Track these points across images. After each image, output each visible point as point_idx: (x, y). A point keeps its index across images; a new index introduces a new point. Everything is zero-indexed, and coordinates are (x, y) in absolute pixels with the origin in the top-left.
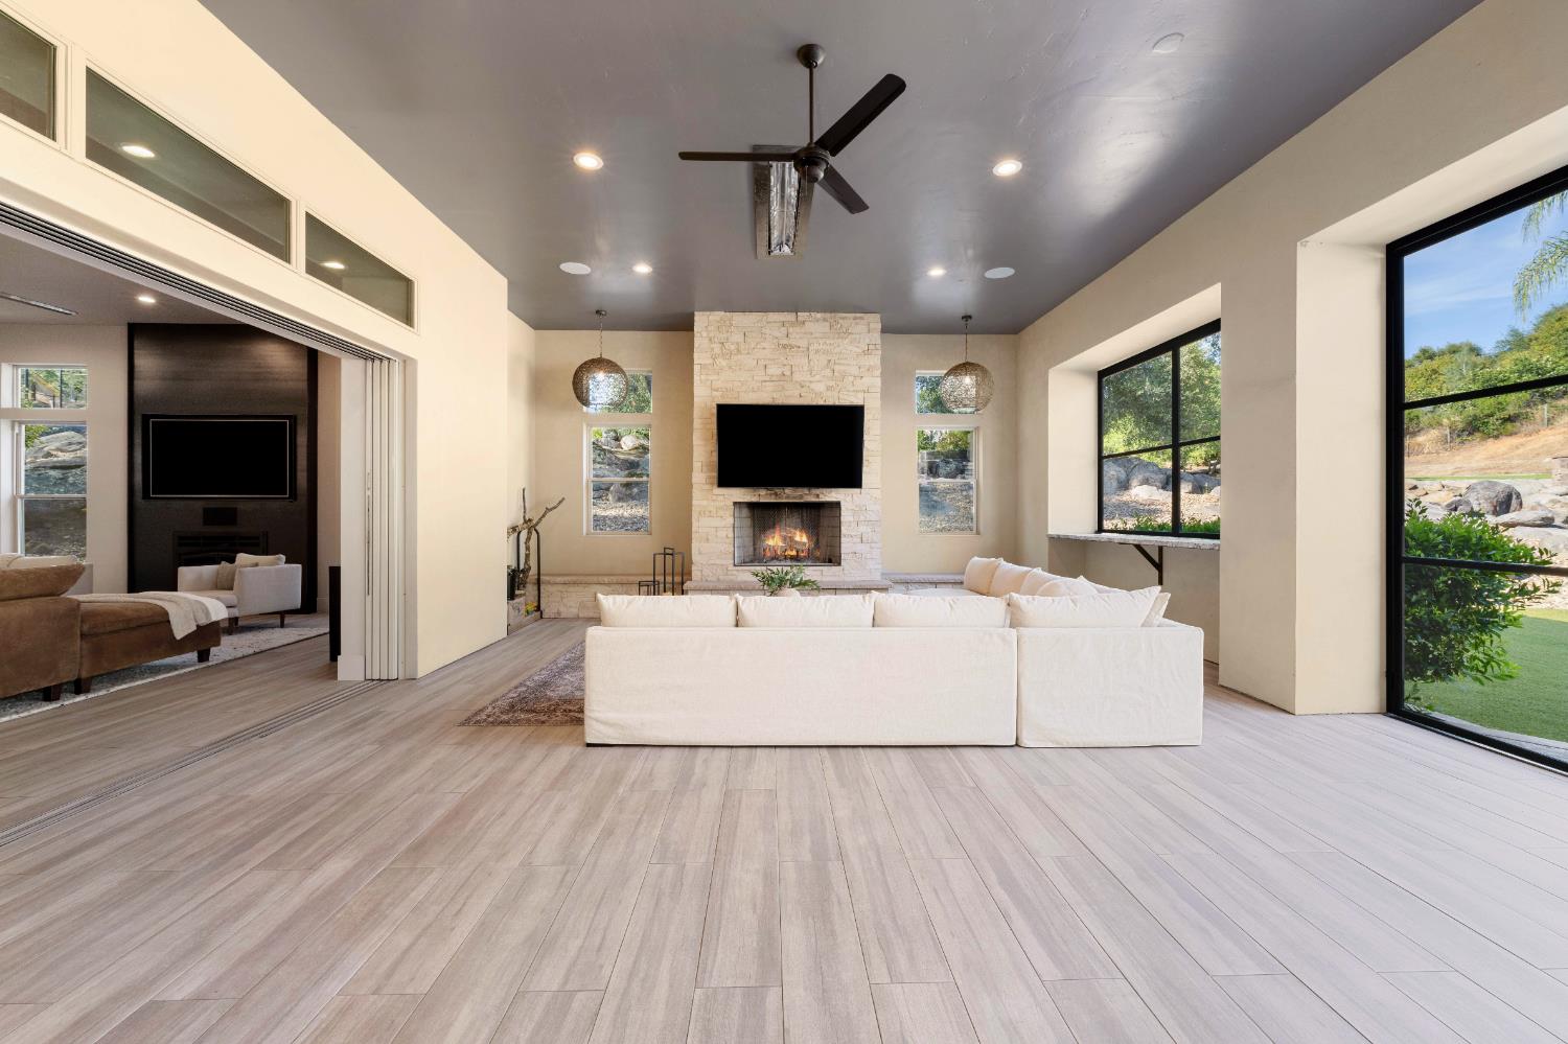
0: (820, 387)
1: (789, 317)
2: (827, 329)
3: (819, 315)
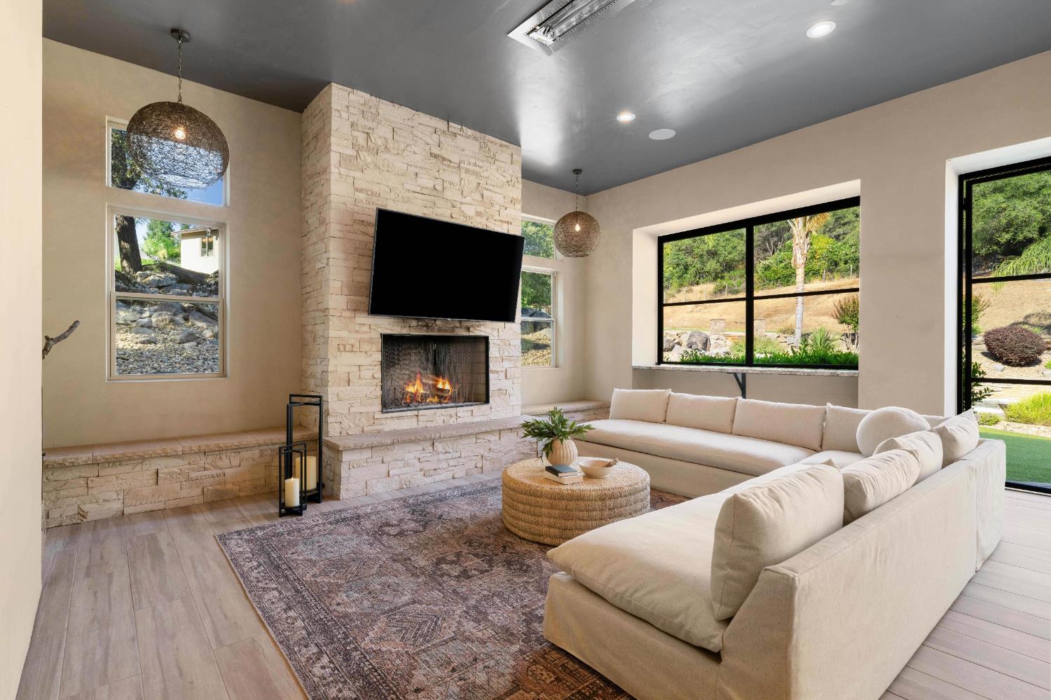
0: (470, 211)
1: (440, 124)
2: (477, 150)
3: (470, 132)
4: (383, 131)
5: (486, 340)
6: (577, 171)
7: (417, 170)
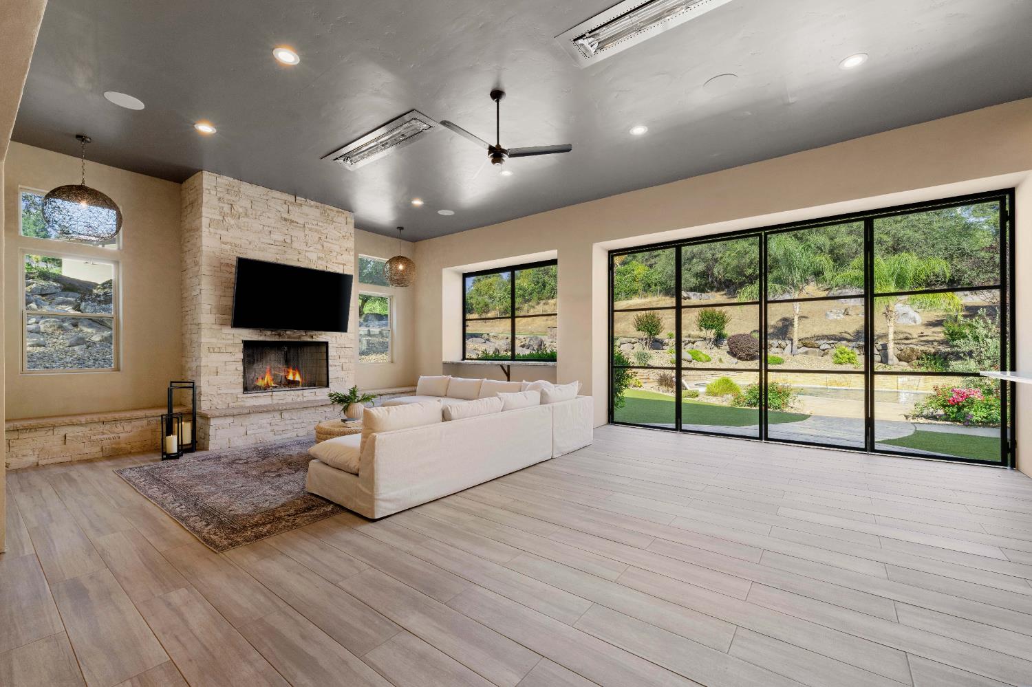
0: (313, 256)
1: (291, 198)
2: (318, 215)
3: (312, 203)
4: (245, 203)
5: (326, 344)
6: (401, 228)
7: (270, 229)
